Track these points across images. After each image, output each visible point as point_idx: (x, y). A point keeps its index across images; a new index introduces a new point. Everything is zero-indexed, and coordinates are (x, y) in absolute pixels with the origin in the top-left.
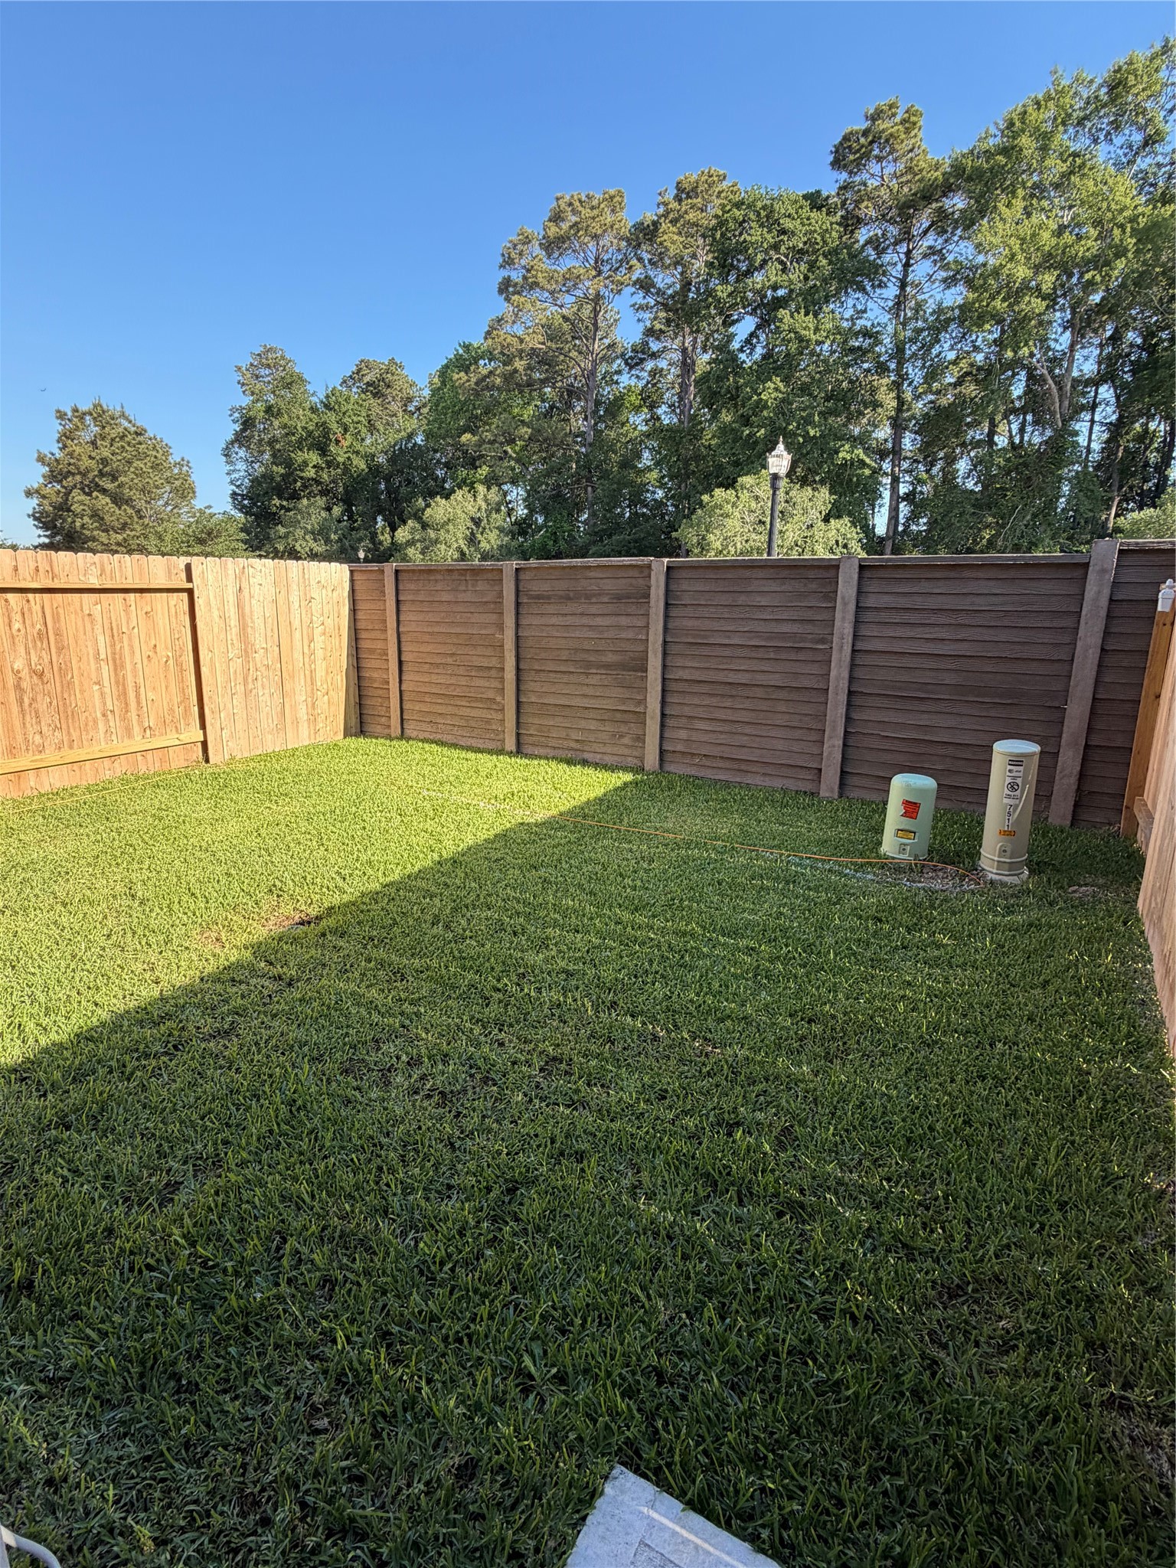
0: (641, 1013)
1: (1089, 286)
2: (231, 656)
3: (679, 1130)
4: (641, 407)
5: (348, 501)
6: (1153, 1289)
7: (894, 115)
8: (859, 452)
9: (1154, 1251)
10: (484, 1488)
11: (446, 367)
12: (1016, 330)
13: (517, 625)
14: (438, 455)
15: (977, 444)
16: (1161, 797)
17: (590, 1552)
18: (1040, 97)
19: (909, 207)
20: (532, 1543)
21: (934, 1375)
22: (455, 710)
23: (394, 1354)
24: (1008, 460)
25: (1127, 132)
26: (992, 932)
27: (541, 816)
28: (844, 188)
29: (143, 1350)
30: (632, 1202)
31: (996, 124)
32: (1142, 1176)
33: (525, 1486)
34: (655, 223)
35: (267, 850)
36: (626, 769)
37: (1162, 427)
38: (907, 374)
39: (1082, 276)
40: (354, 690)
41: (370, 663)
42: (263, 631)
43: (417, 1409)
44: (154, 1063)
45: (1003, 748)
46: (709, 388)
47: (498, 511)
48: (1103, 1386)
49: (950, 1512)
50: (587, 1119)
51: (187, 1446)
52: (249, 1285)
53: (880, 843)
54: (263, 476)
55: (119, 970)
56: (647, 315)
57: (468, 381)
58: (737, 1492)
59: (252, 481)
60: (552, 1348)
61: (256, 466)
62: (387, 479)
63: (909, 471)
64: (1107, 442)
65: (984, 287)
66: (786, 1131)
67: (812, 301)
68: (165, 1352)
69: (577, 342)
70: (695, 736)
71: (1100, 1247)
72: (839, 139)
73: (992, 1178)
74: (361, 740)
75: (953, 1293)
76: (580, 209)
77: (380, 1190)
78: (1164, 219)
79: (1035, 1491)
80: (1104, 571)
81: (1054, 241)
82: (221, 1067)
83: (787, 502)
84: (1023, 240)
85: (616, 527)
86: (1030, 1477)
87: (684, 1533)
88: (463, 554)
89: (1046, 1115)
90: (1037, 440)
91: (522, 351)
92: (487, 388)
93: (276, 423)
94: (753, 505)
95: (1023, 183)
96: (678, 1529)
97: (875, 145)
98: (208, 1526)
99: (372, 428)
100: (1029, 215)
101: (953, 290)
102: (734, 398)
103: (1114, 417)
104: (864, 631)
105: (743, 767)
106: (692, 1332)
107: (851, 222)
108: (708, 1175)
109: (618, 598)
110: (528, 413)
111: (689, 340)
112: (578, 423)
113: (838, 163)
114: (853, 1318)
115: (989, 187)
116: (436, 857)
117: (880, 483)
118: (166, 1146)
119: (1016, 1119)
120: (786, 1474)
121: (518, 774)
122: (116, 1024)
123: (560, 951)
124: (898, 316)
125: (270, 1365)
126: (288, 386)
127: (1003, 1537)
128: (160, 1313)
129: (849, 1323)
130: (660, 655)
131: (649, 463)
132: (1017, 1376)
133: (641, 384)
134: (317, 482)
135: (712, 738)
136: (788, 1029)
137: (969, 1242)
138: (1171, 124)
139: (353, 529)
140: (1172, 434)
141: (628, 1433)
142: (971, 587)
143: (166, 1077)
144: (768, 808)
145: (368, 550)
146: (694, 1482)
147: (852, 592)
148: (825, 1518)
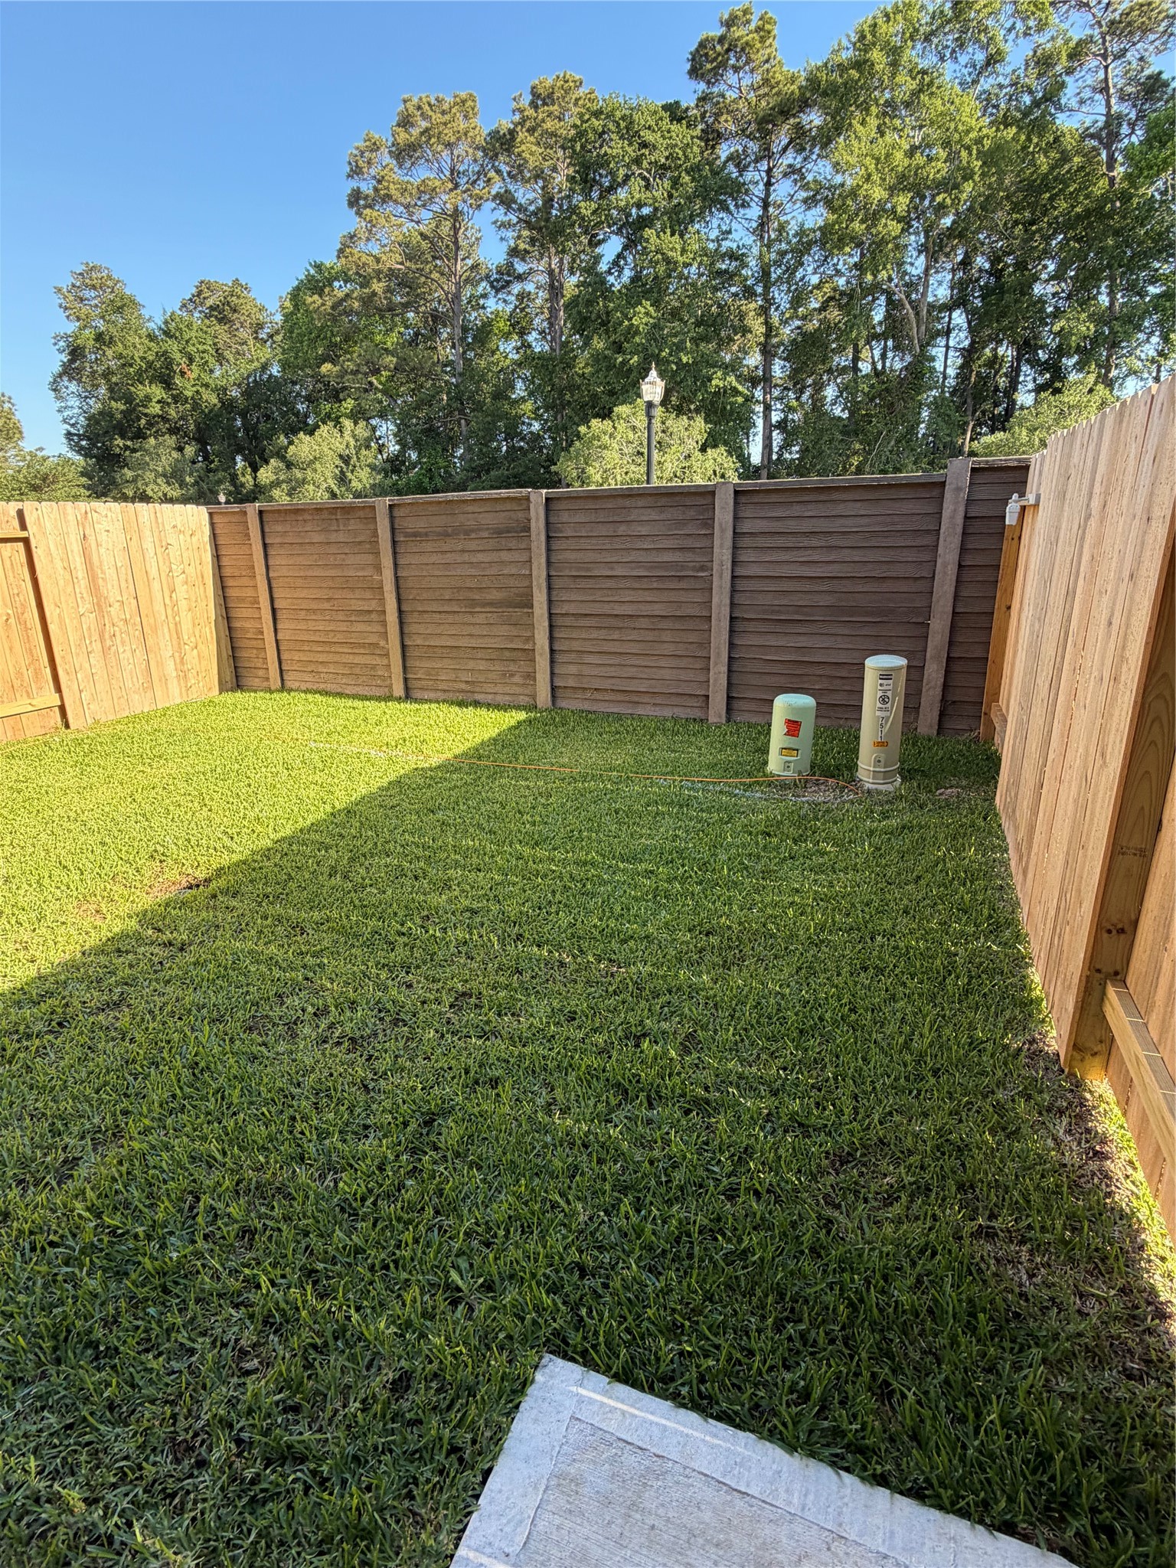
0: (547, 942)
1: (940, 211)
2: (82, 611)
3: (589, 1047)
4: (510, 333)
5: (201, 440)
6: (1012, 1133)
7: (748, 22)
8: (732, 379)
9: (1013, 1101)
10: (419, 1396)
11: (297, 289)
12: (875, 253)
13: (396, 565)
14: (297, 387)
15: (843, 371)
16: (1012, 700)
17: (524, 1434)
18: (889, 8)
19: (768, 122)
20: (469, 1436)
21: (828, 1233)
22: (337, 658)
23: (321, 1289)
24: (872, 386)
25: (970, 50)
26: (870, 837)
27: (435, 761)
28: (703, 99)
29: (54, 1325)
30: (547, 1119)
31: (848, 36)
32: (1002, 1038)
33: (459, 1387)
34: (512, 132)
35: (144, 815)
36: (518, 708)
37: (1009, 352)
38: (773, 298)
39: (933, 199)
40: (225, 642)
41: (241, 613)
42: (116, 583)
43: (348, 1336)
44: (38, 1043)
45: (874, 664)
46: (579, 313)
47: (368, 447)
48: (973, 1220)
49: (846, 1345)
50: (499, 1047)
51: (111, 1407)
52: (164, 1246)
53: (766, 763)
54: (101, 413)
56: (510, 234)
57: (323, 305)
58: (658, 1359)
59: (88, 419)
60: (477, 1261)
61: (91, 402)
62: (243, 415)
63: (780, 399)
64: (961, 367)
65: (843, 209)
66: (690, 1037)
67: (678, 221)
68: (78, 1323)
69: (438, 262)
70: (586, 670)
71: (968, 1103)
72: (696, 46)
73: (875, 1055)
74: (238, 694)
75: (843, 1159)
76: (430, 113)
77: (295, 1139)
78: (1007, 142)
79: (917, 1316)
80: (959, 489)
81: (907, 162)
82: (113, 1039)
83: (663, 432)
84: (878, 160)
85: (492, 463)
86: (913, 1305)
87: (612, 1403)
88: (334, 495)
89: (920, 995)
90: (898, 366)
91: (379, 272)
92: (345, 313)
93: (109, 353)
94: (631, 435)
95: (876, 100)
96: (605, 1400)
97: (732, 54)
98: (141, 1478)
99: (220, 358)
100: (882, 134)
101: (813, 211)
102: (605, 323)
103: (967, 343)
104: (744, 556)
105: (636, 699)
106: (611, 1227)
107: (712, 137)
108: (618, 1085)
109: (499, 533)
110: (392, 340)
111: (555, 261)
112: (447, 352)
113: (695, 72)
114: (757, 1194)
115: (844, 105)
116: (329, 809)
117: (753, 412)
118: (59, 1124)
119: (895, 1002)
120: (702, 1337)
121: (408, 719)
123: (463, 891)
124: (762, 237)
125: (193, 1319)
126: (119, 310)
127: (892, 1358)
128: (69, 1287)
129: (753, 1199)
130: (545, 591)
131: (523, 394)
132: (901, 1222)
133: (509, 309)
134: (164, 418)
135: (601, 671)
136: (687, 943)
137: (857, 1113)
138: (1010, 43)
139: (209, 471)
140: (1019, 359)
141: (555, 1325)
142: (840, 509)
143: (52, 1055)
144: (660, 737)
145: (229, 494)
146: (618, 1357)
147: (729, 518)
148: (738, 1368)
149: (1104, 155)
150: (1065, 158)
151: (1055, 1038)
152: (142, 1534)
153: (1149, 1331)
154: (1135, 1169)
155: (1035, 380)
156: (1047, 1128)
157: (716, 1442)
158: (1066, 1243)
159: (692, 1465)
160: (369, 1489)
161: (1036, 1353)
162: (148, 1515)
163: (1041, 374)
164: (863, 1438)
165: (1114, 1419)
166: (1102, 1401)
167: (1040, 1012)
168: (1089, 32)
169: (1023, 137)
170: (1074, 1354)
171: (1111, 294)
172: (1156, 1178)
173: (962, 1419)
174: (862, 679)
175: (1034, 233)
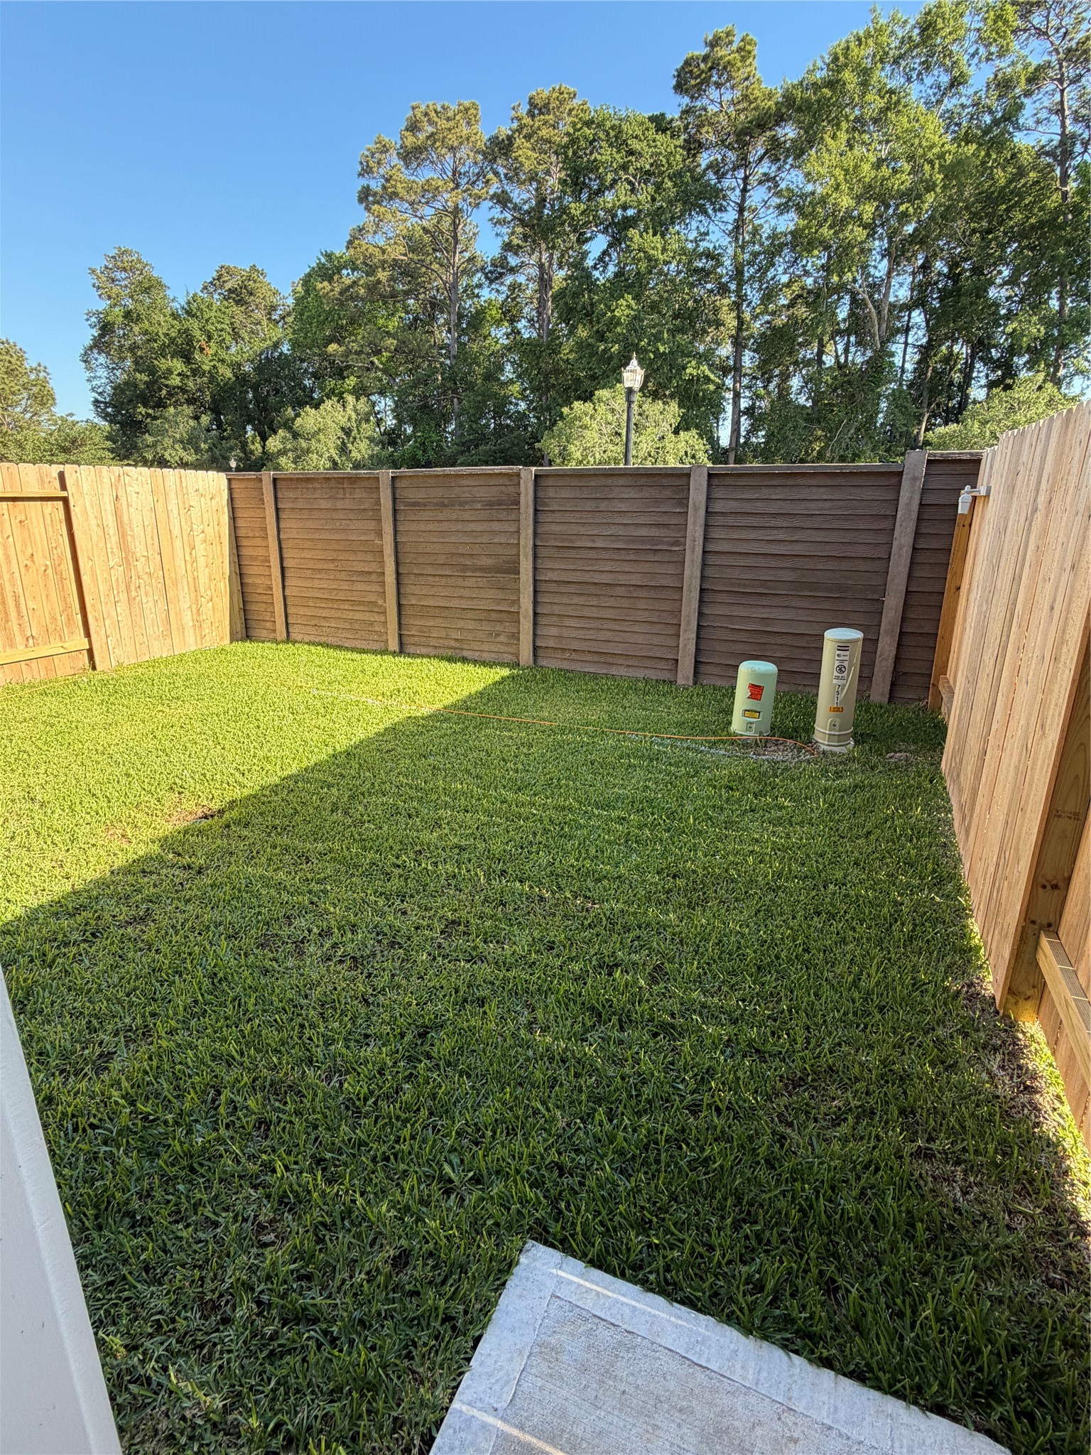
0: (529, 878)
1: (904, 217)
2: (111, 564)
3: (567, 973)
4: (501, 320)
5: (216, 410)
6: (950, 1066)
7: (731, 43)
8: (705, 368)
9: (952, 1037)
10: (418, 1271)
11: (309, 275)
12: (841, 257)
13: (396, 532)
14: (305, 365)
15: (808, 363)
16: (959, 674)
17: (510, 1308)
18: (861, 33)
19: (746, 134)
20: (461, 1307)
21: (782, 1146)
22: (338, 614)
23: (328, 1175)
24: (835, 378)
25: (936, 73)
26: (824, 793)
27: (426, 710)
28: (687, 112)
29: (96, 1196)
30: (529, 1036)
31: (822, 57)
32: (943, 981)
33: (452, 1265)
34: (510, 138)
35: (164, 751)
36: (502, 665)
37: (964, 350)
38: (746, 295)
39: (897, 206)
40: (237, 596)
41: (252, 570)
42: (142, 539)
43: (353, 1217)
44: (74, 950)
45: (833, 636)
46: (566, 303)
47: (368, 421)
48: (913, 1141)
49: (797, 1246)
50: (485, 970)
51: (147, 1269)
52: (189, 1132)
53: (730, 723)
54: (126, 383)
55: (27, 869)
56: (505, 230)
57: (332, 290)
58: (629, 1250)
59: (114, 388)
60: (468, 1156)
61: (118, 373)
62: (255, 388)
63: (749, 387)
64: (919, 362)
65: (813, 215)
66: (658, 968)
67: (660, 222)
68: (118, 1195)
69: (438, 254)
70: (566, 633)
71: (910, 1038)
72: (681, 63)
73: (826, 991)
74: (247, 644)
75: (796, 1083)
76: (436, 119)
77: (304, 1044)
78: (967, 157)
79: (861, 1223)
80: (915, 479)
81: (873, 174)
82: (141, 950)
83: (640, 414)
84: (847, 171)
85: (482, 438)
86: (857, 1213)
87: (588, 1284)
88: (335, 463)
89: (869, 940)
90: (859, 360)
91: (384, 262)
92: (352, 298)
93: (136, 329)
94: (610, 417)
95: (847, 117)
96: (582, 1282)
97: (714, 72)
98: (174, 1330)
99: (236, 336)
100: (851, 147)
101: (786, 216)
102: (589, 314)
103: (925, 340)
104: (715, 534)
105: (610, 660)
106: (586, 1133)
107: (694, 147)
108: (593, 1009)
109: (490, 505)
110: (393, 324)
111: (545, 256)
112: (443, 336)
113: (680, 88)
114: (718, 1110)
115: (817, 119)
116: (330, 751)
117: (723, 398)
118: (95, 1022)
119: (846, 944)
120: (667, 1231)
121: (402, 672)
122: (32, 917)
123: (452, 830)
124: (737, 239)
125: (217, 1196)
126: (147, 290)
127: (838, 1258)
128: (107, 1163)
129: (714, 1114)
130: (531, 559)
131: (511, 376)
132: (847, 1140)
133: (501, 298)
134: (183, 390)
135: (580, 634)
136: (656, 884)
137: (808, 1043)
138: (973, 67)
139: (223, 438)
140: (973, 356)
141: (537, 1215)
142: (805, 494)
143: (87, 962)
144: (632, 696)
145: (239, 460)
146: (593, 1246)
147: (702, 498)
148: (699, 1260)
149: (1058, 172)
150: (1021, 172)
151: (992, 983)
152: (176, 1377)
153: (1071, 1246)
154: (1062, 1103)
155: (987, 376)
156: (982, 1063)
157: (680, 1322)
158: (997, 1166)
159: (658, 1340)
160: (373, 1348)
161: (968, 1260)
162: (181, 1361)
163: (993, 371)
164: (811, 1326)
165: (1037, 1320)
166: (1027, 1305)
167: (978, 959)
168: (1047, 58)
169: (983, 153)
170: (1002, 1262)
171: (1061, 298)
172: (1080, 1113)
173: (901, 1315)
174: (820, 649)
175: (991, 241)
